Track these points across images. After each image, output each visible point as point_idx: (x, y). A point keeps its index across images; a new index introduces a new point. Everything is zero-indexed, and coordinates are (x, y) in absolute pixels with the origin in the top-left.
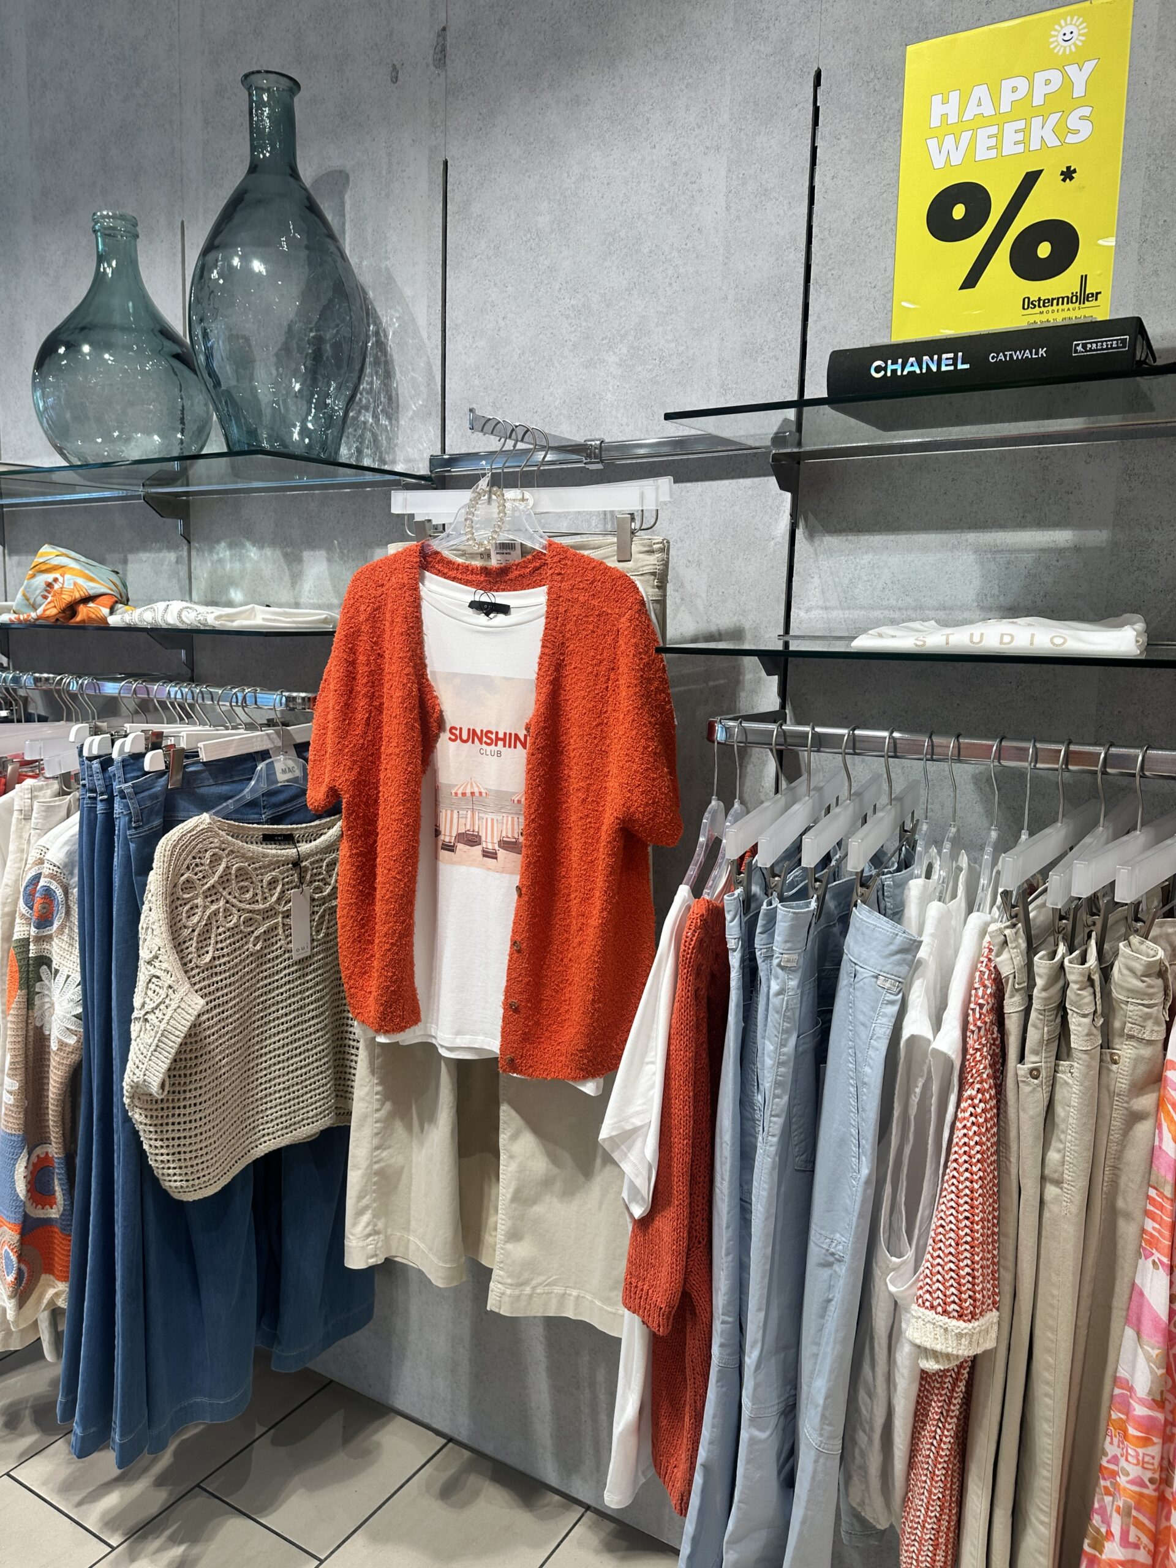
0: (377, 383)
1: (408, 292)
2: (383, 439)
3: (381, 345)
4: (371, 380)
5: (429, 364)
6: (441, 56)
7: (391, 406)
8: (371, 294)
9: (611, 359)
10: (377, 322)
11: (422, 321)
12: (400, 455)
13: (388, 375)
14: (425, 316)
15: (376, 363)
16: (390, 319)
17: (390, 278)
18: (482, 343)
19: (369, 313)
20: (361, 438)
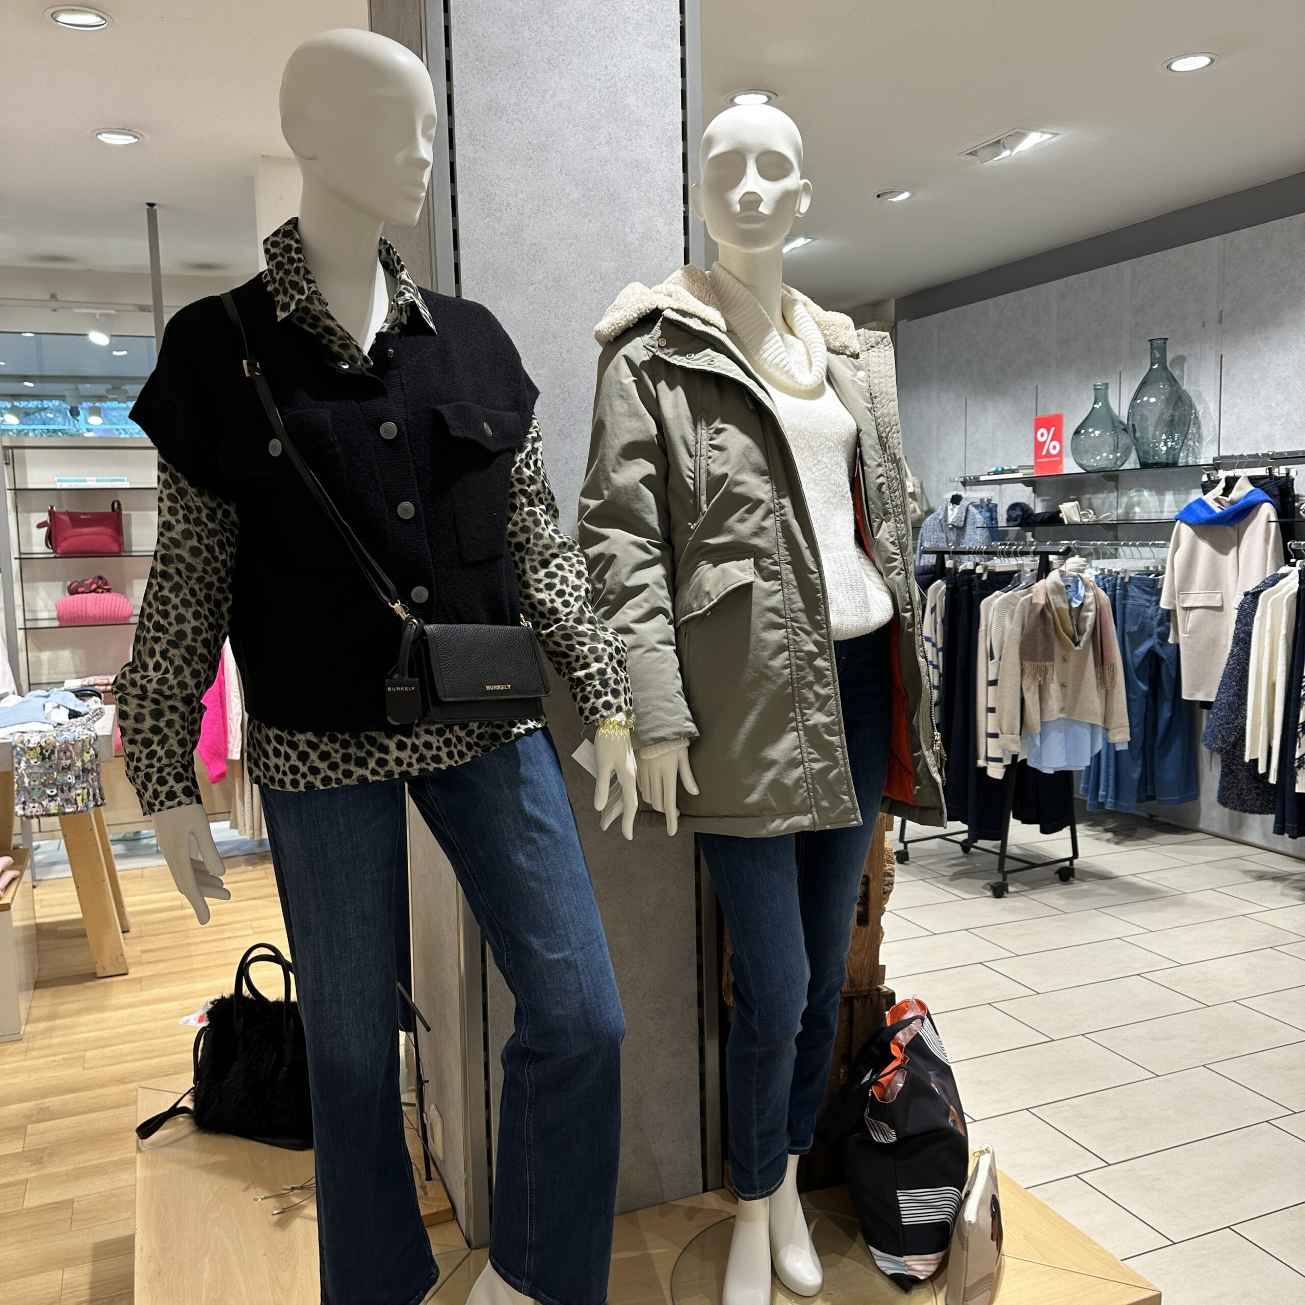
0: (1195, 431)
1: (1207, 399)
2: (1196, 450)
3: (1196, 417)
4: (1193, 430)
5: (1214, 425)
6: (1220, 320)
7: (1200, 439)
8: (1193, 399)
9: (1279, 423)
10: (1195, 409)
11: (1212, 409)
12: (1203, 456)
13: (1199, 428)
14: (1213, 407)
15: (1195, 424)
16: (1200, 408)
17: (1200, 393)
18: (1234, 417)
19: (1192, 406)
20: (1188, 450)
